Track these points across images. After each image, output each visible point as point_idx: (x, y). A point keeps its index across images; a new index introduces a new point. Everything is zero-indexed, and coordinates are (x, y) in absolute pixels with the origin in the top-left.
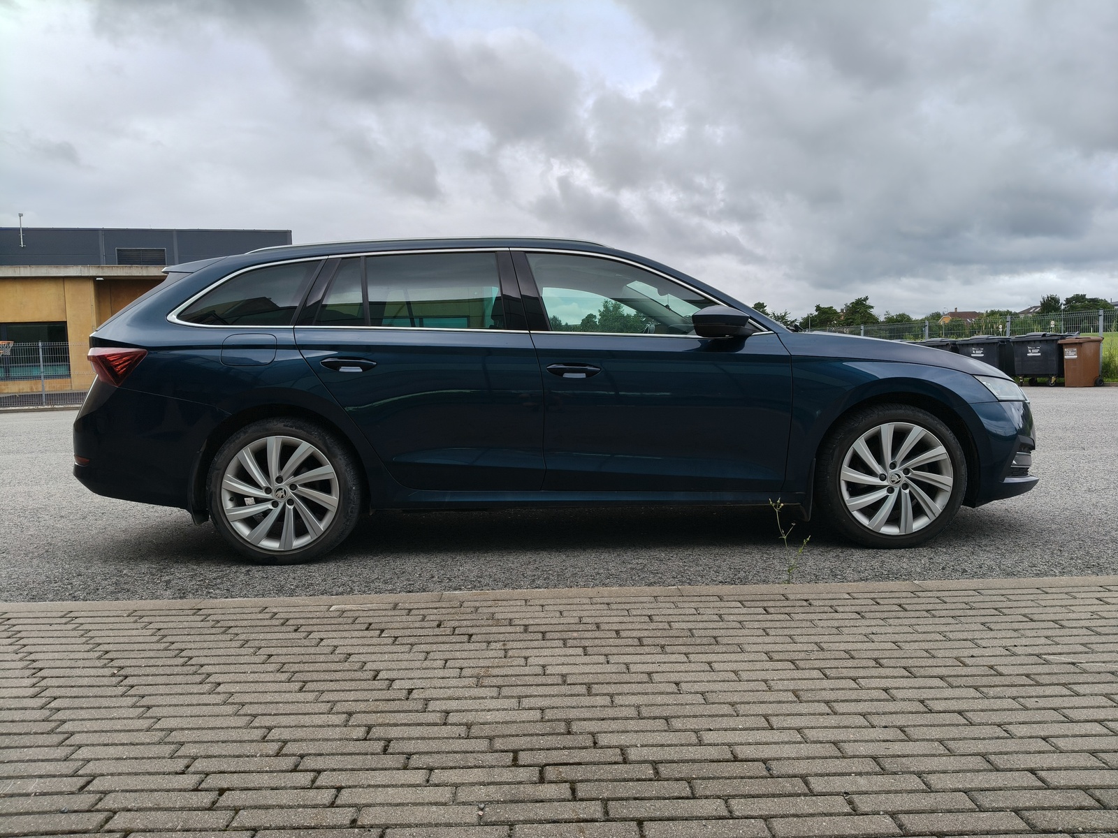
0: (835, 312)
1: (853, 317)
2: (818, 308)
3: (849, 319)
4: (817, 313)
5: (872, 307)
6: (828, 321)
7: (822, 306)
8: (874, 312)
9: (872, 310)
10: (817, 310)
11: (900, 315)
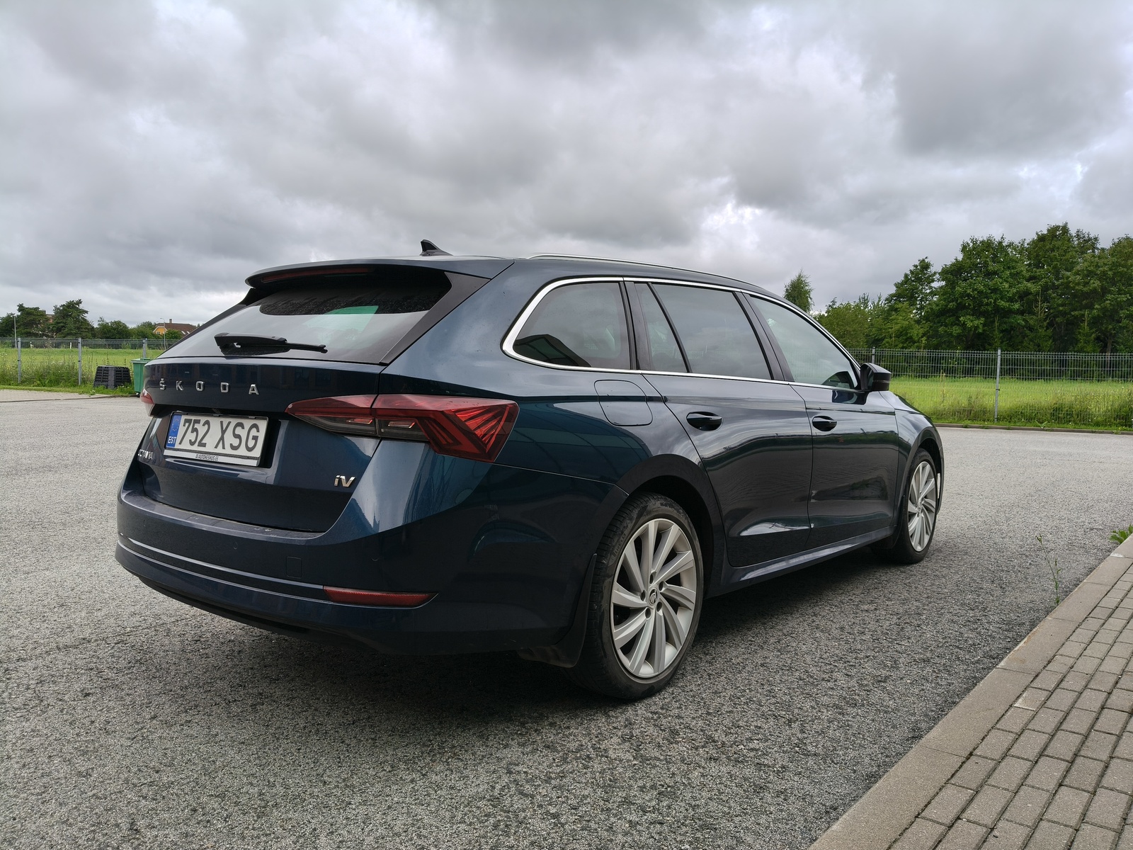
0: (43, 314)
1: (64, 321)
2: (21, 308)
3: (60, 323)
4: (19, 314)
5: (87, 312)
6: (33, 323)
7: (26, 306)
8: (88, 317)
9: (86, 315)
10: (19, 310)
11: (115, 322)
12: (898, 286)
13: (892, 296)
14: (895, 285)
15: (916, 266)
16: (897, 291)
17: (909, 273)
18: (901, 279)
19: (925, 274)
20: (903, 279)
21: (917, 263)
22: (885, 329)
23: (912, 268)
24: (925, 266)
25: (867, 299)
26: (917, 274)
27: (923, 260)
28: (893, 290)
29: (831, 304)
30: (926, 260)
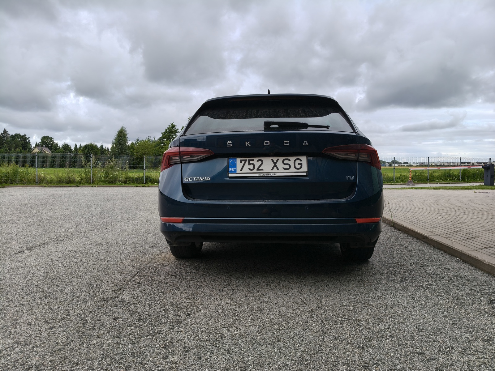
12: (163, 134)
13: (161, 138)
14: (162, 133)
15: (169, 126)
16: (163, 135)
17: (167, 128)
18: (164, 131)
19: (173, 129)
20: (165, 131)
21: (170, 125)
22: (160, 151)
23: (168, 127)
24: (173, 126)
25: (150, 139)
26: (171, 129)
27: (173, 124)
28: (161, 136)
29: (137, 140)
30: (174, 124)
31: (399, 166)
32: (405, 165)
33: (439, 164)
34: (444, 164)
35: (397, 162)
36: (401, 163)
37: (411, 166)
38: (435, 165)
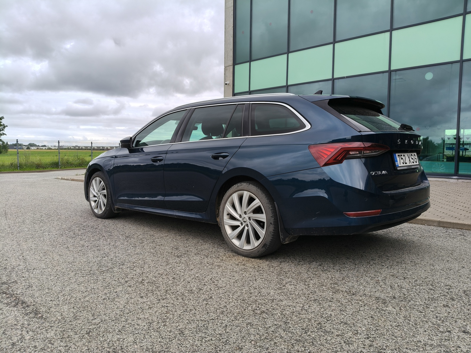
31: (38, 148)
32: (44, 148)
33: (77, 148)
34: (82, 148)
35: (35, 145)
36: (39, 146)
37: (50, 149)
38: (74, 148)
